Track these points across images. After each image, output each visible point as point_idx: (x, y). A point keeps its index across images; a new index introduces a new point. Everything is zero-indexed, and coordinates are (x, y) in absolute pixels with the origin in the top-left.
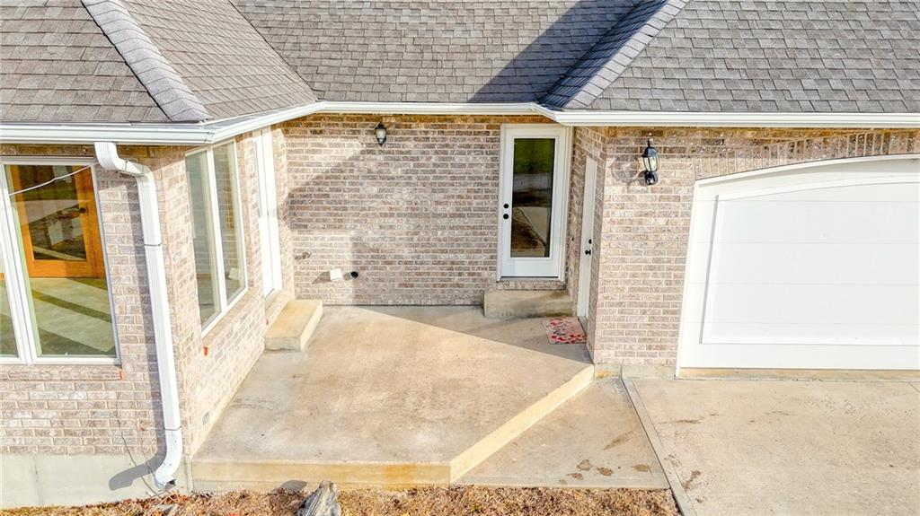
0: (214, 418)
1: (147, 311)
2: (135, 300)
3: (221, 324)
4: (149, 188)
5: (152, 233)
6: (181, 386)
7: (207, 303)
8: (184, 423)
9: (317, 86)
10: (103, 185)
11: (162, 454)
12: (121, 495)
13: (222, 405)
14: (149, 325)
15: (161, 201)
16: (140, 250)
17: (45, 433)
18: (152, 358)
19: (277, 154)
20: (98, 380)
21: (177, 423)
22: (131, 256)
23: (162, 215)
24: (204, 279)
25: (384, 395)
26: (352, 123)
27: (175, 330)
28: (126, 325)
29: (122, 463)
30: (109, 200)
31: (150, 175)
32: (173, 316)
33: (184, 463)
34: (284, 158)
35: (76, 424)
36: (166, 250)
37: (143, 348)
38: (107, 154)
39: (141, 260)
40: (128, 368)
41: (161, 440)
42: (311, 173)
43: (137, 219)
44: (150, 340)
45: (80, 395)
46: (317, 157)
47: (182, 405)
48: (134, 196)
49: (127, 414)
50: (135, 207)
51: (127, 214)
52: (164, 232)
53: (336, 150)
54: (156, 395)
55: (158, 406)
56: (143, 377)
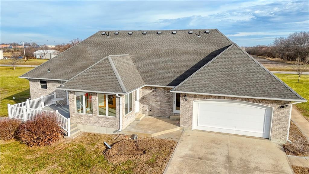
0: (126, 126)
1: (120, 112)
2: (118, 110)
3: (128, 115)
4: (121, 98)
5: (121, 103)
6: (122, 121)
7: (127, 112)
8: (122, 125)
9: (146, 82)
10: (117, 98)
11: (119, 129)
12: (114, 134)
13: (127, 125)
14: (120, 113)
15: (122, 99)
16: (119, 105)
17: (108, 125)
18: (120, 117)
19: (140, 91)
20: (114, 119)
21: (121, 125)
22: (118, 105)
23: (122, 101)
24: (126, 109)
25: (148, 127)
26: (151, 88)
27: (122, 114)
28: (117, 113)
29: (115, 130)
30: (117, 99)
31: (121, 97)
32: (122, 112)
33: (122, 130)
34: (141, 92)
35: (111, 124)
36: (122, 105)
37: (118, 116)
38: (117, 95)
39: (119, 106)
40: (117, 118)
41: (120, 127)
42: (145, 94)
43: (119, 101)
44: (120, 115)
45: (112, 121)
46: (146, 92)
47: (122, 123)
48: (119, 99)
49: (116, 124)
50: (119, 100)
51: (118, 101)
52: (122, 103)
53: (148, 91)
54: (120, 122)
55: (120, 123)
56: (118, 119)
